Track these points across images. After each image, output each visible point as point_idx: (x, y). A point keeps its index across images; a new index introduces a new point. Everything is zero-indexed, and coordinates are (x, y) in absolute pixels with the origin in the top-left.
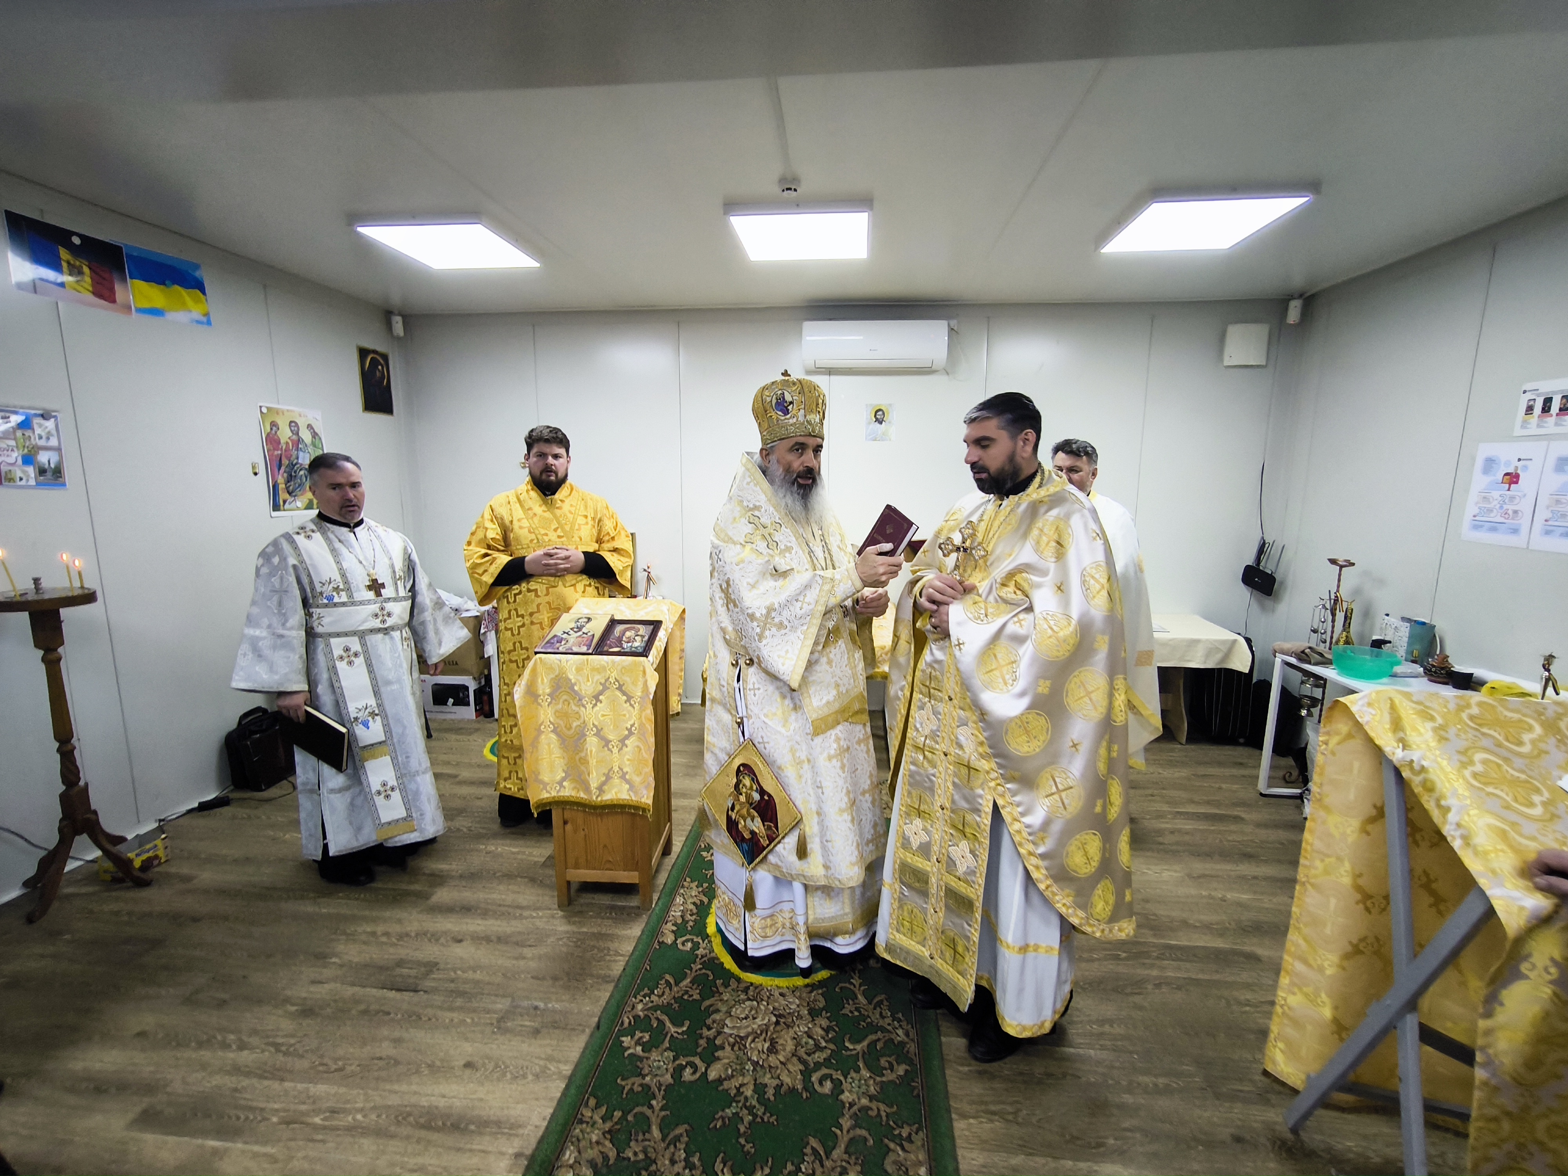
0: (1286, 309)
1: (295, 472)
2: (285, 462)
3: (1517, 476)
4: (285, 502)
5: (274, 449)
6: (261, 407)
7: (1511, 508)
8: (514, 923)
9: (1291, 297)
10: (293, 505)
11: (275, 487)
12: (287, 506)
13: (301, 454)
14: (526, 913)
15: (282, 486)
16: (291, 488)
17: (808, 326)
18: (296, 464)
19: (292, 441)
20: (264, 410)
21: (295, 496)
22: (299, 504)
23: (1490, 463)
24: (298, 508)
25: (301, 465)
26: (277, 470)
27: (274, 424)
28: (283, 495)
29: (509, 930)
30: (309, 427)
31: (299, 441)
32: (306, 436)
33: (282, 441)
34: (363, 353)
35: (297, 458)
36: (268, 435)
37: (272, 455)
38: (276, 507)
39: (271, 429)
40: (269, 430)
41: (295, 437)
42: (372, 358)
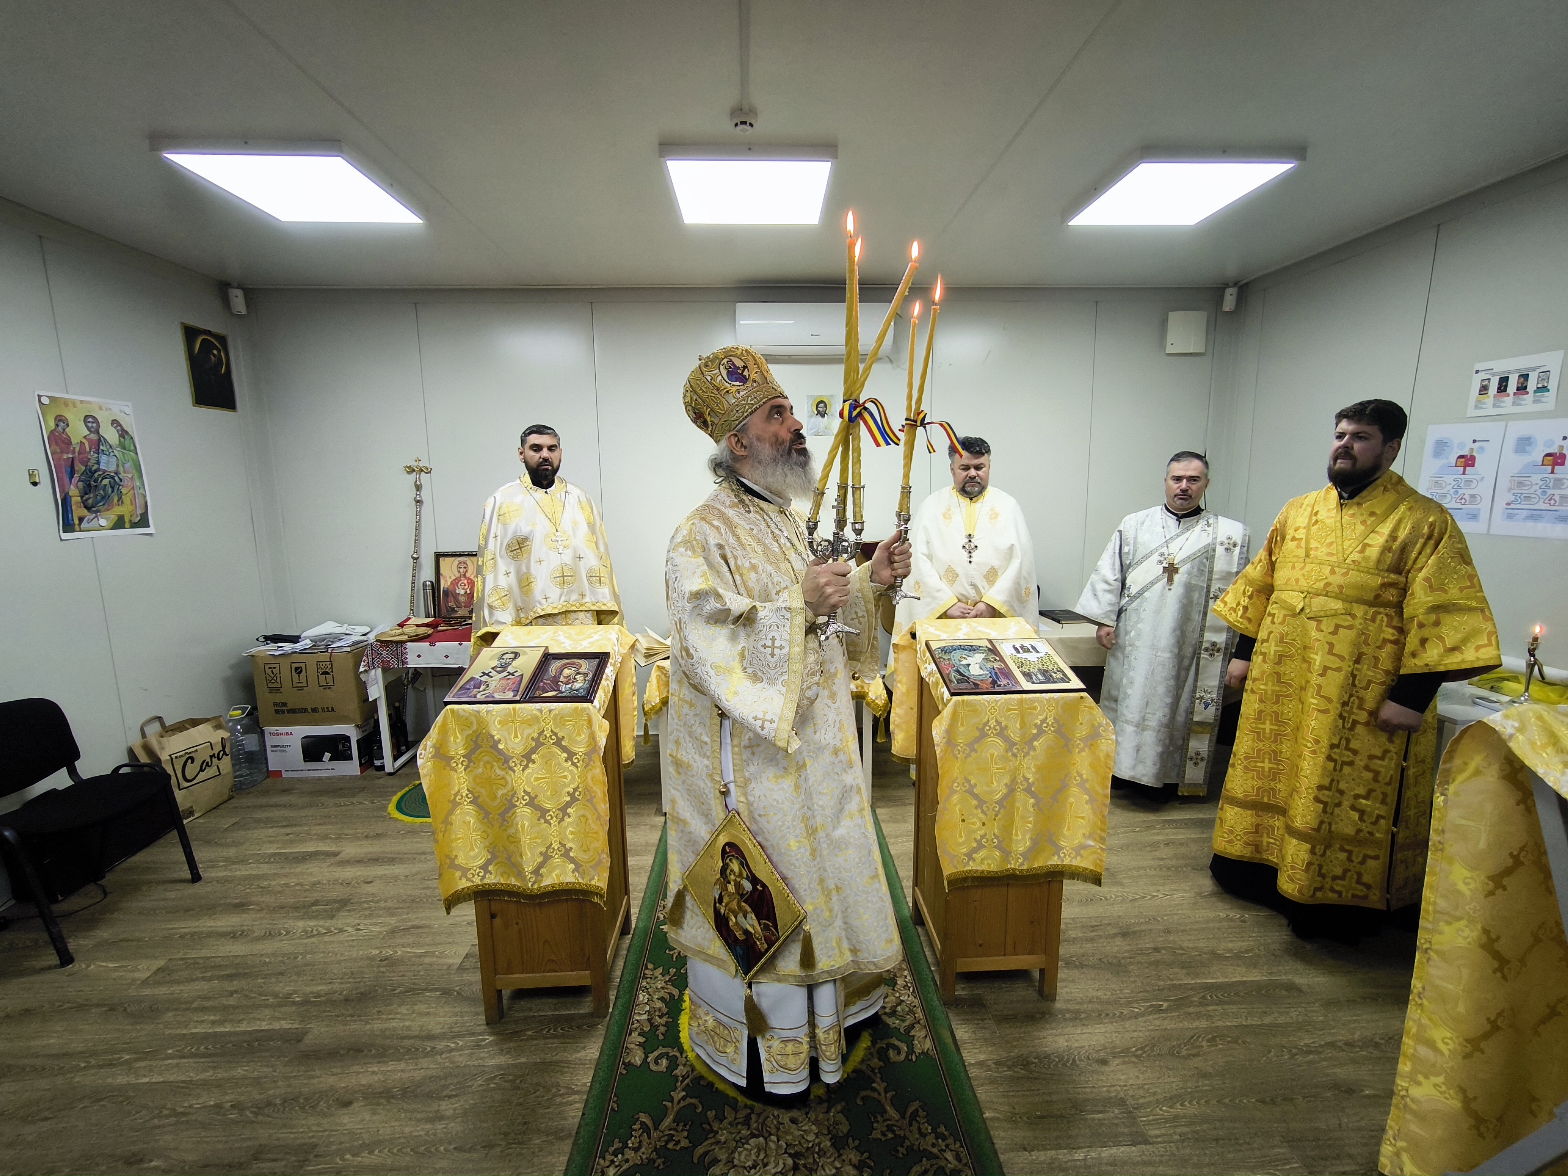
0: (1222, 297)
1: (95, 481)
2: (80, 468)
3: (1473, 458)
4: (81, 520)
5: (62, 452)
6: (39, 396)
7: (1468, 492)
8: (424, 1062)
9: (1226, 286)
10: (94, 523)
11: (66, 500)
12: (84, 525)
13: (103, 458)
14: (440, 1045)
15: (76, 500)
16: (90, 501)
17: (742, 308)
18: (96, 471)
19: (90, 441)
20: (45, 401)
21: (96, 512)
22: (103, 522)
23: (1441, 446)
24: (102, 528)
25: (104, 471)
26: (66, 479)
27: (60, 419)
28: (78, 510)
29: (418, 1075)
30: (115, 423)
31: (100, 440)
32: (110, 435)
33: (74, 441)
34: (190, 333)
35: (98, 463)
36: (52, 434)
37: (60, 459)
38: (68, 527)
39: (57, 425)
40: (52, 425)
41: (93, 437)
42: (203, 340)
